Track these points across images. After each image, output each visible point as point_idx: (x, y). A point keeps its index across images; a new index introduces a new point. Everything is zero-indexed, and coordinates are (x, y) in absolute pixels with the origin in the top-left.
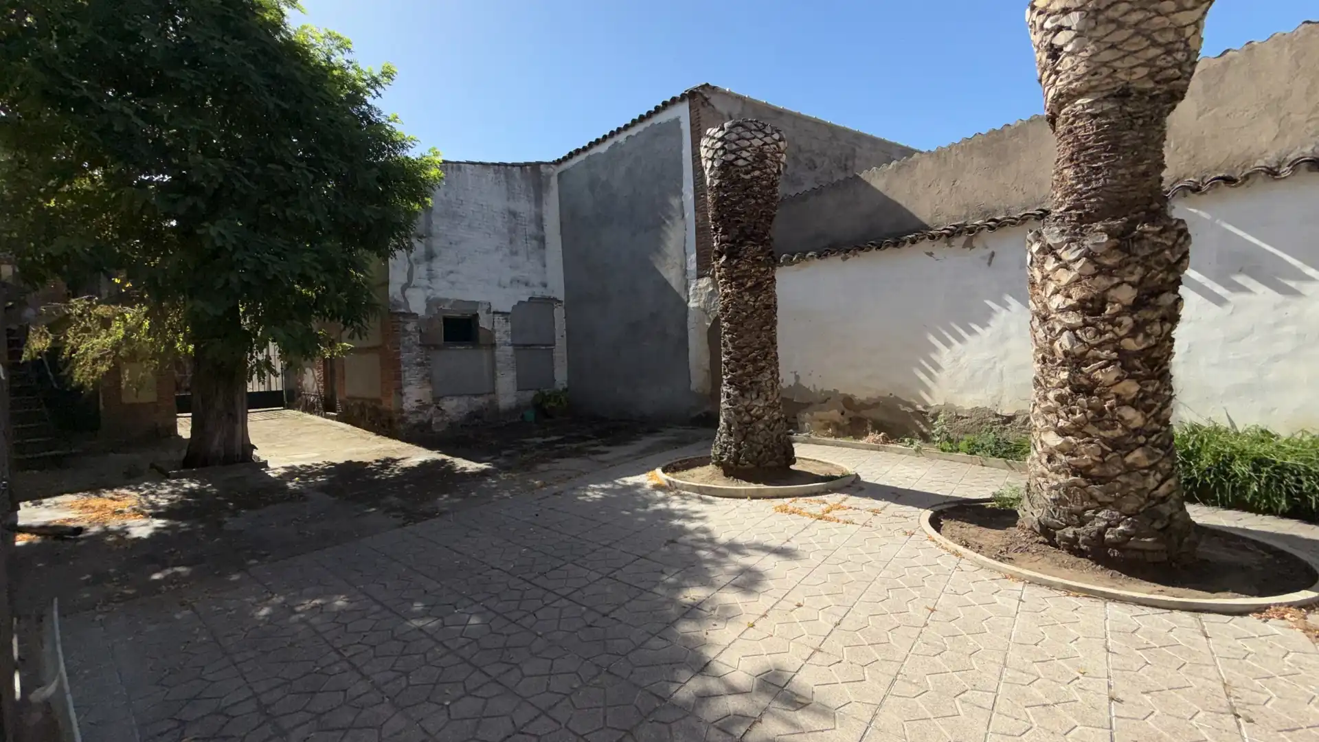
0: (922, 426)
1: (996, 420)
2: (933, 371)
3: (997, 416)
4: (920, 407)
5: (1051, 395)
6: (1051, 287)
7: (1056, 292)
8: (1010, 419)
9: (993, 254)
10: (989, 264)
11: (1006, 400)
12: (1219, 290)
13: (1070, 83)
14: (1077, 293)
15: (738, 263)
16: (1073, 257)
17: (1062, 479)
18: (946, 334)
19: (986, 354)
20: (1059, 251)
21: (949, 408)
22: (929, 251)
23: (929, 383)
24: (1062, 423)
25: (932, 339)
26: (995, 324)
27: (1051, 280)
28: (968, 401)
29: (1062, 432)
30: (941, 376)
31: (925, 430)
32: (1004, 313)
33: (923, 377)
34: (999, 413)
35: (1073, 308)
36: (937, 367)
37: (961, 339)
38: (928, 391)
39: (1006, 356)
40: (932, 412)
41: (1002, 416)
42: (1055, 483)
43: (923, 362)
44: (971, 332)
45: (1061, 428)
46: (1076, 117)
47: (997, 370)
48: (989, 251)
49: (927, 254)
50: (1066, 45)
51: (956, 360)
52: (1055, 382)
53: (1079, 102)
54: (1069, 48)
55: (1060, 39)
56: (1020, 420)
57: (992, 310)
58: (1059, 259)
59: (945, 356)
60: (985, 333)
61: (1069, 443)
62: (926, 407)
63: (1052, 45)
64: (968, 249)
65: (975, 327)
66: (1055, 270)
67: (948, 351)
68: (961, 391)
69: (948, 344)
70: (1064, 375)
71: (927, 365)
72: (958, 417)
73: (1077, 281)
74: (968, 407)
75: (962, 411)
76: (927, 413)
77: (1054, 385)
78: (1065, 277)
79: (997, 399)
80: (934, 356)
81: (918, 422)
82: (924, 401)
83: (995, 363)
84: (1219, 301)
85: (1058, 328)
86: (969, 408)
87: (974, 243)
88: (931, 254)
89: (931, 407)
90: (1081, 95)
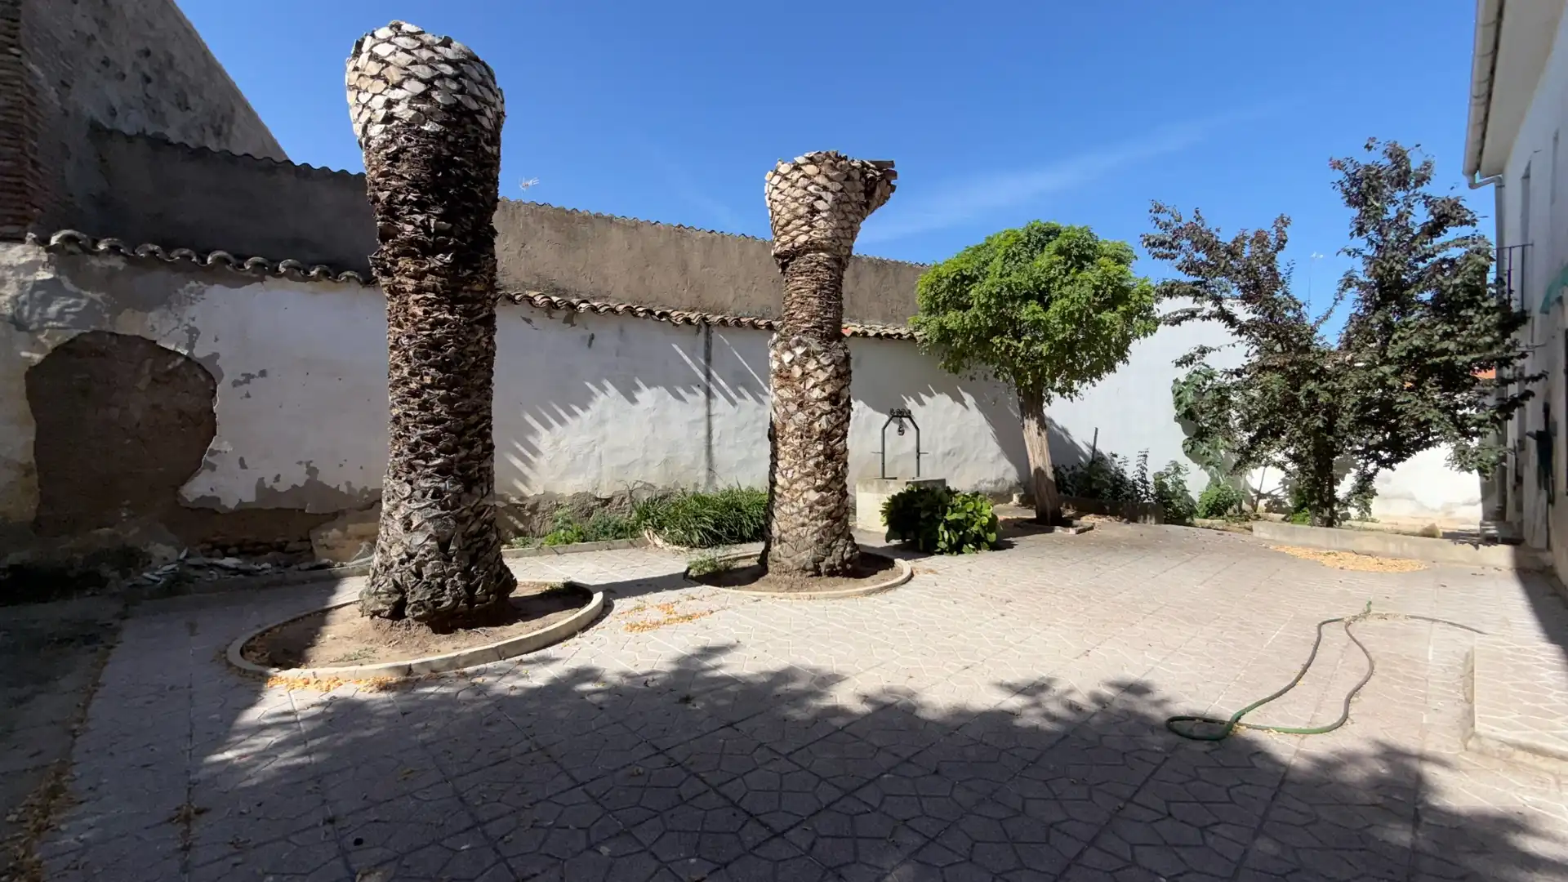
0: (516, 522)
1: (596, 503)
2: (529, 455)
3: (597, 499)
4: (514, 500)
5: (811, 463)
6: (811, 382)
7: (814, 386)
8: (608, 501)
9: (592, 337)
10: (590, 345)
11: (604, 483)
12: (733, 395)
13: (822, 239)
14: (829, 389)
15: (471, 277)
16: (826, 363)
17: (820, 524)
18: (544, 414)
19: (585, 438)
20: (819, 357)
21: (549, 496)
22: (527, 317)
23: (526, 470)
24: (819, 482)
25: (529, 418)
26: (595, 407)
27: (811, 376)
28: (569, 487)
29: (818, 489)
30: (541, 462)
31: (521, 526)
32: (602, 397)
33: (517, 463)
34: (598, 496)
35: (825, 399)
36: (535, 452)
37: (561, 421)
38: (524, 479)
39: (604, 439)
40: (529, 503)
41: (601, 499)
42: (816, 528)
43: (518, 446)
44: (573, 414)
45: (819, 486)
46: (819, 263)
47: (596, 453)
48: (588, 333)
49: (524, 319)
50: (823, 211)
51: (556, 443)
52: (813, 453)
53: (821, 254)
54: (825, 215)
55: (820, 205)
56: (616, 501)
57: (592, 393)
58: (818, 362)
59: (544, 440)
60: (585, 416)
61: (822, 496)
62: (523, 498)
63: (813, 205)
64: (569, 325)
65: (576, 409)
66: (816, 370)
67: (547, 432)
68: (563, 476)
69: (548, 426)
70: (820, 448)
71: (522, 449)
72: (558, 505)
73: (828, 380)
74: (569, 493)
75: (562, 497)
76: (523, 506)
77: (813, 454)
78: (822, 376)
79: (597, 482)
80: (531, 439)
81: (511, 518)
82: (520, 492)
83: (595, 446)
84: (733, 403)
85: (818, 413)
86: (571, 494)
87: (575, 321)
88: (529, 321)
89: (528, 498)
90: (824, 250)
